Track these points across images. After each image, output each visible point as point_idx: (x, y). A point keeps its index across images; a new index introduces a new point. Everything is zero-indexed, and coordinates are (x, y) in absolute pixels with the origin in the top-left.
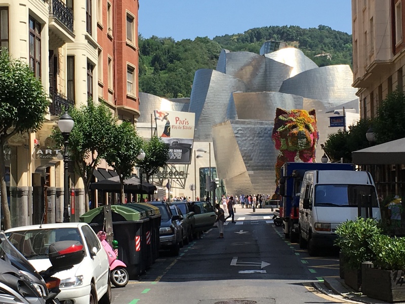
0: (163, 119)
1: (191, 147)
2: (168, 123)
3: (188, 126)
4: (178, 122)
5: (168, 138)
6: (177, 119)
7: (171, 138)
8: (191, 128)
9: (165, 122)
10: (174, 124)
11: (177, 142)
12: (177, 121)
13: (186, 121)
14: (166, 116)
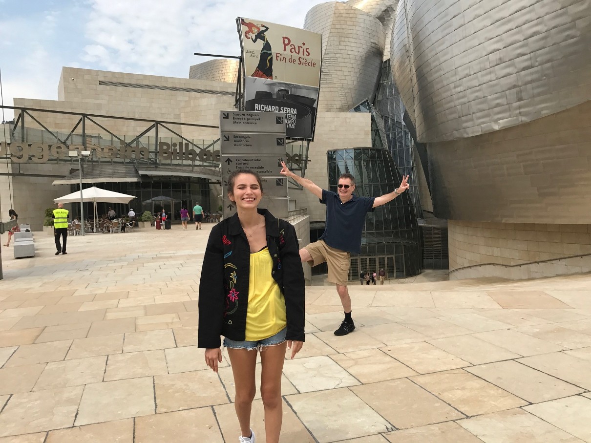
0: (257, 37)
1: (315, 106)
2: (267, 46)
3: (309, 59)
4: (288, 47)
5: (269, 81)
6: (287, 41)
7: (274, 81)
8: (314, 65)
9: (260, 44)
10: (281, 51)
11: (287, 91)
12: (285, 45)
13: (305, 47)
14: (263, 32)
